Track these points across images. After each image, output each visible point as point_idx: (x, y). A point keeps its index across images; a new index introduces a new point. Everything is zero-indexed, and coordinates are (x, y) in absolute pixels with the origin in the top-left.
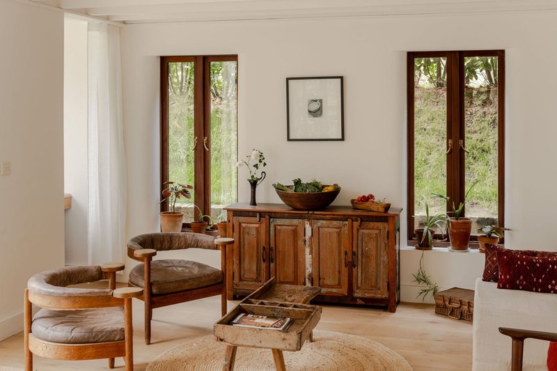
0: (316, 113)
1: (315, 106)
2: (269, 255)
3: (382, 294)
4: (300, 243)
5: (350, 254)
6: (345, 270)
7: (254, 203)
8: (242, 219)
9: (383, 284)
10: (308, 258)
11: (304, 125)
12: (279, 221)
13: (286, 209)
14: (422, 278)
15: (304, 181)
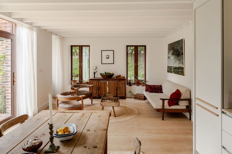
0: (108, 58)
1: (107, 57)
2: (99, 88)
3: (124, 95)
4: (106, 85)
5: (117, 87)
6: (115, 91)
7: (94, 77)
8: (93, 81)
9: (124, 93)
10: (108, 89)
11: (105, 61)
12: (101, 81)
13: (102, 78)
14: (130, 92)
15: (106, 72)
